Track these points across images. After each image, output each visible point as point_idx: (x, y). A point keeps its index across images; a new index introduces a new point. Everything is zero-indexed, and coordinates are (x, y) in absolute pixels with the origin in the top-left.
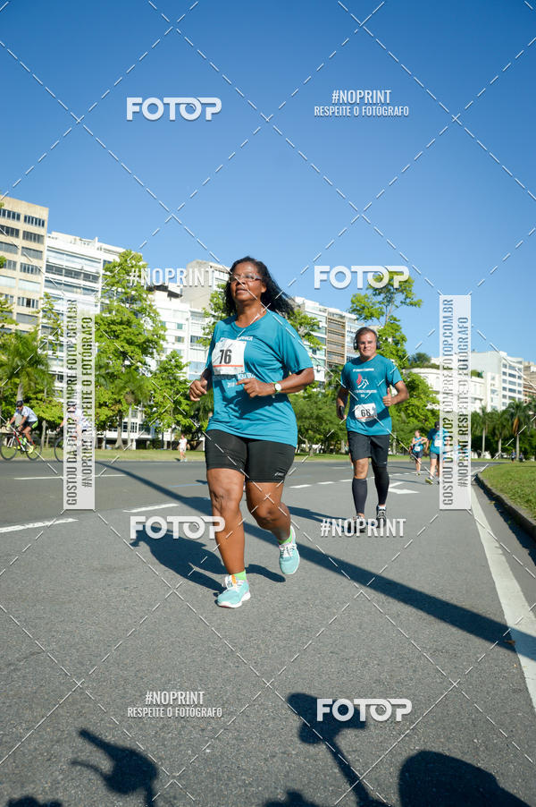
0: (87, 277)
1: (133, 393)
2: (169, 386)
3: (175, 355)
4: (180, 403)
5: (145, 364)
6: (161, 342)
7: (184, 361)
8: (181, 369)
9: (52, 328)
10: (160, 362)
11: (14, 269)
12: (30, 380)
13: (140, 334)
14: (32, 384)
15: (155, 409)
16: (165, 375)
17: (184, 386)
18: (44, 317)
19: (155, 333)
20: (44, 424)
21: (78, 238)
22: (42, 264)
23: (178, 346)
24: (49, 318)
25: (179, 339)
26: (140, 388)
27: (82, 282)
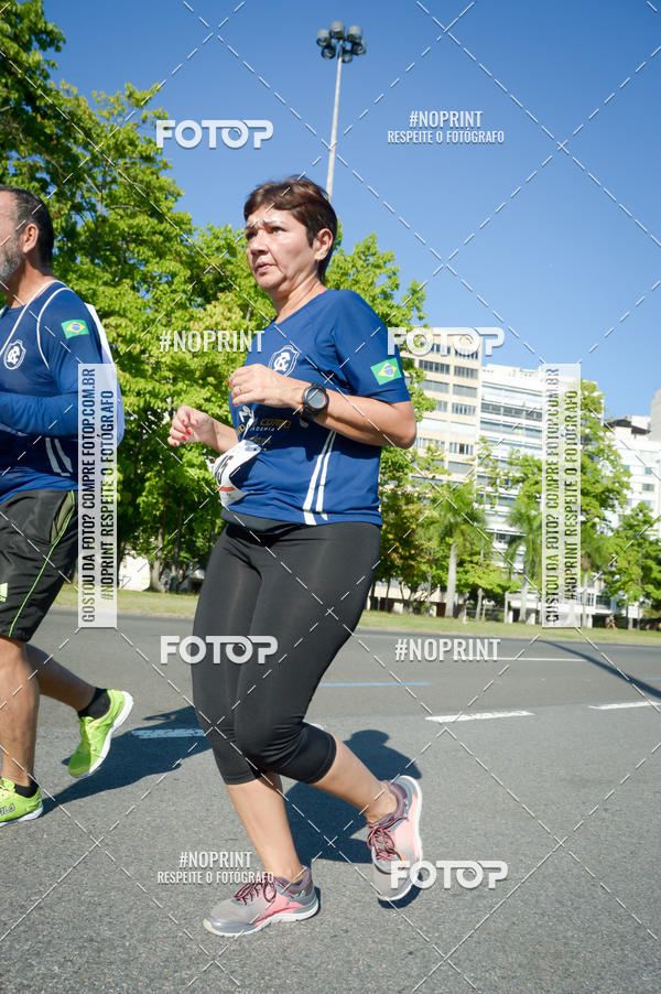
0: (531, 414)
1: (589, 556)
2: (636, 548)
3: (643, 508)
4: (650, 569)
5: (604, 519)
6: (625, 491)
7: (654, 515)
8: (651, 525)
9: (489, 478)
10: (623, 517)
11: (445, 410)
12: (465, 540)
13: (598, 482)
14: (468, 544)
15: (617, 577)
16: (630, 533)
17: (655, 548)
18: (480, 465)
19: (616, 479)
20: (480, 593)
21: (518, 369)
22: (477, 403)
23: (647, 496)
24: (487, 466)
25: (648, 487)
26: (598, 550)
27: (524, 422)
